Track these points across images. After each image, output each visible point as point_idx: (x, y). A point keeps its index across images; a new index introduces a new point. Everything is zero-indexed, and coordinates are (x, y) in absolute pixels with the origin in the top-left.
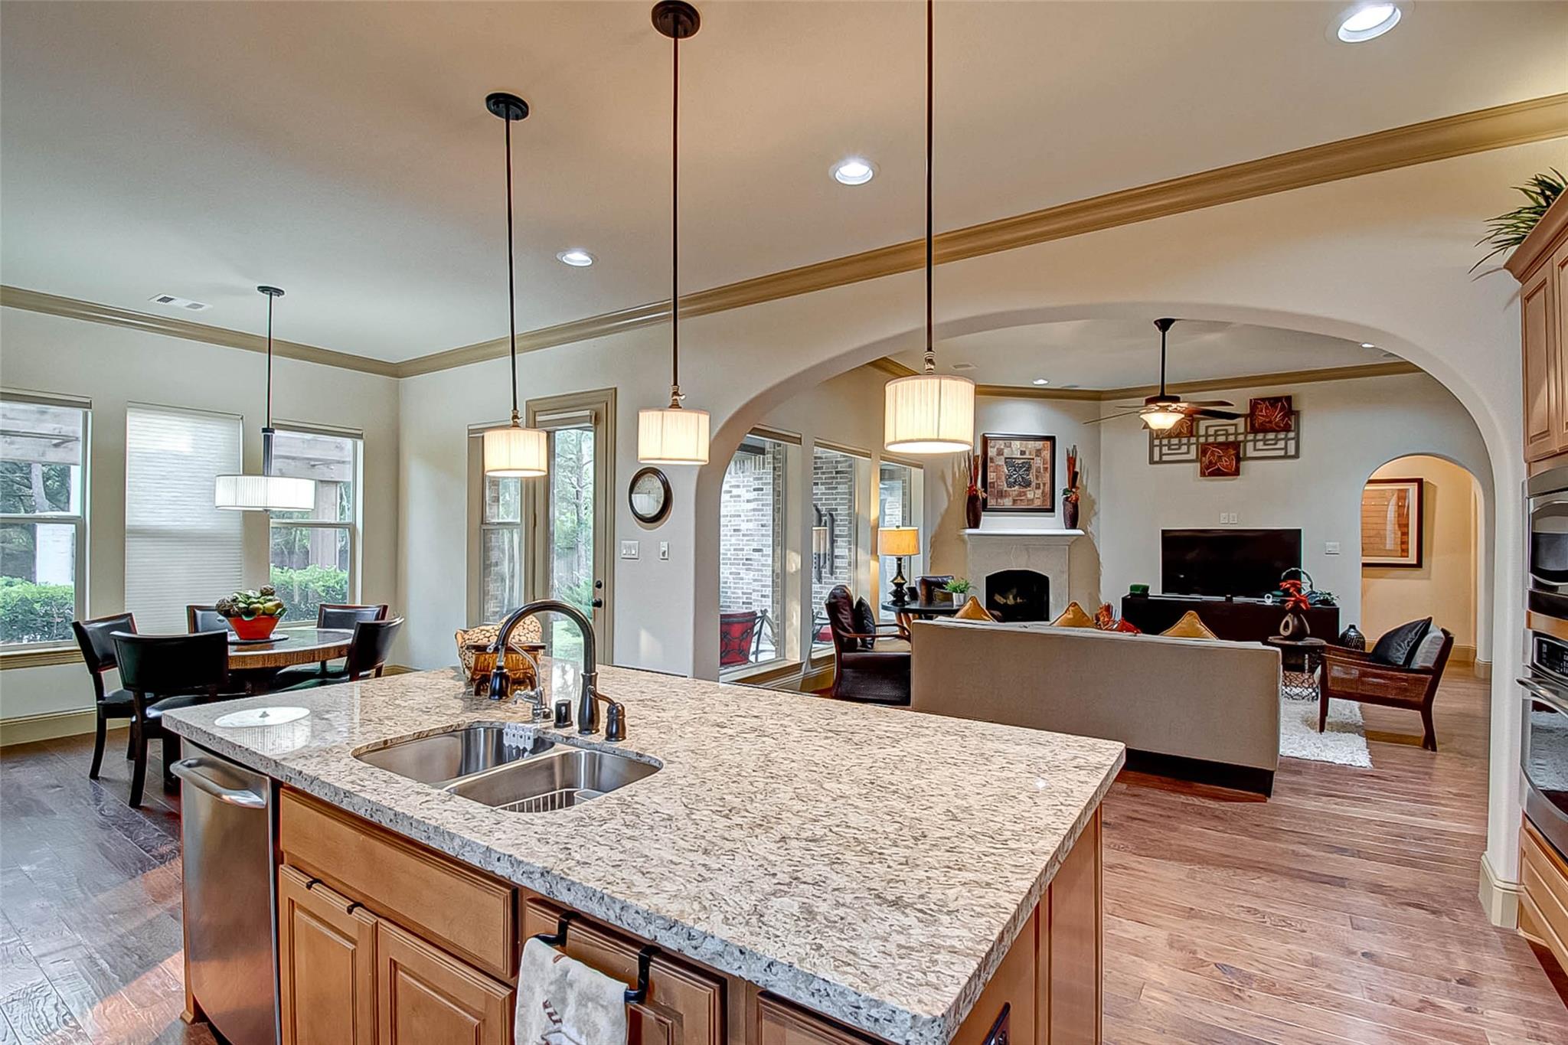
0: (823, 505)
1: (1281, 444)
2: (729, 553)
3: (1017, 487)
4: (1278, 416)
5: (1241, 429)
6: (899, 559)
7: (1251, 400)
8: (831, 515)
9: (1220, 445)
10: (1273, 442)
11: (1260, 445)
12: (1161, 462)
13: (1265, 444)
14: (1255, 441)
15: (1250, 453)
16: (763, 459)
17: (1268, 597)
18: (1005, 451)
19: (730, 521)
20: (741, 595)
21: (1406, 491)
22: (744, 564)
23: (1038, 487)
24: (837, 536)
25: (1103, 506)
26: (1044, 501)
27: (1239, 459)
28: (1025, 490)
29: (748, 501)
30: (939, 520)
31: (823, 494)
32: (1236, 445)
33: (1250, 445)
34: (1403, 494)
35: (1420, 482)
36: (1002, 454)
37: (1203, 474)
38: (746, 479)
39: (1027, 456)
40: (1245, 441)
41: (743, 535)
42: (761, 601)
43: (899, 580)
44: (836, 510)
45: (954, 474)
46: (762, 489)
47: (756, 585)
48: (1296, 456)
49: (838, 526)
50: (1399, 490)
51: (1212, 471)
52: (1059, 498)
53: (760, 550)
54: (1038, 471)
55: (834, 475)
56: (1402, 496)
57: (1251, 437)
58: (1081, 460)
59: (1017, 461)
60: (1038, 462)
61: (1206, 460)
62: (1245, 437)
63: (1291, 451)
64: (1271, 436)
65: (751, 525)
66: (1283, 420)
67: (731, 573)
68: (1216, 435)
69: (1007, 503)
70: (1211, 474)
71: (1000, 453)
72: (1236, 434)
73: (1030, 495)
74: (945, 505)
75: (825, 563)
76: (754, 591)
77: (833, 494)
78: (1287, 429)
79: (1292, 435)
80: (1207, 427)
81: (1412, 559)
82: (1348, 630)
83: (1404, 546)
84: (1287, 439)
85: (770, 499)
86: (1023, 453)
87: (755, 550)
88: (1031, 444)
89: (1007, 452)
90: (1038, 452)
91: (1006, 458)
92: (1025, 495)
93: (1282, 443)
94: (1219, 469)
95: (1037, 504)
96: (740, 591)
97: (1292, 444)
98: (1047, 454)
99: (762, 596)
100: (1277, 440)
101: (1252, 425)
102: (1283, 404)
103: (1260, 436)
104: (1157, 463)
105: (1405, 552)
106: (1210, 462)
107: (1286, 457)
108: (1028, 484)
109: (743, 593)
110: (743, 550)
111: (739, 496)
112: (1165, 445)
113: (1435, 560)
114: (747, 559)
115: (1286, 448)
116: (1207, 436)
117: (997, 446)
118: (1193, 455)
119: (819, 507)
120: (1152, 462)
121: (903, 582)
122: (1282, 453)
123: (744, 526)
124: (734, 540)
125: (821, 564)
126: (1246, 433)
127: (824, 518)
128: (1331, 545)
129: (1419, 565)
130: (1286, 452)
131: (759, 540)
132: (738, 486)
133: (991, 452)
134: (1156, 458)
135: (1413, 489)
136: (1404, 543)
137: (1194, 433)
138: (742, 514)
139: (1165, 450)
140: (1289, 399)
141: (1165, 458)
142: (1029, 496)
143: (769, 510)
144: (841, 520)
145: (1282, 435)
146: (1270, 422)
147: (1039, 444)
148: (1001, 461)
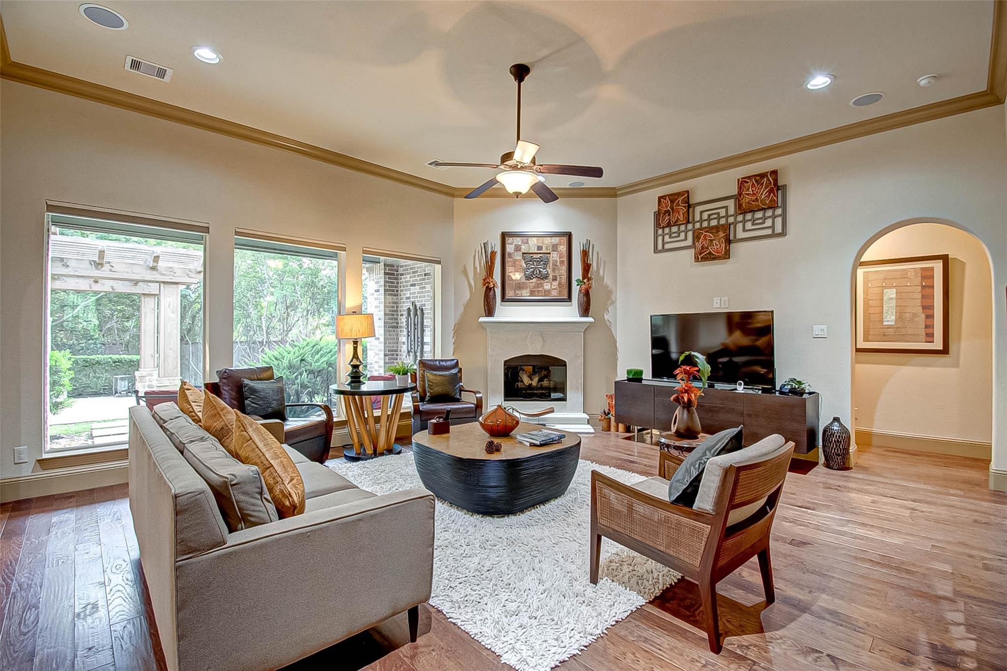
1: (769, 223)
3: (534, 280)
4: (763, 193)
5: (731, 211)
6: (355, 343)
7: (738, 180)
9: (710, 229)
10: (760, 221)
11: (749, 225)
12: (664, 250)
13: (753, 224)
14: (744, 222)
15: (741, 234)
17: (740, 384)
18: (523, 247)
21: (932, 269)
23: (555, 279)
25: (619, 296)
26: (560, 292)
27: (729, 241)
28: (542, 281)
30: (461, 309)
32: (726, 228)
33: (740, 226)
34: (928, 273)
35: (945, 259)
36: (520, 250)
37: (697, 259)
39: (544, 251)
40: (735, 223)
43: (355, 362)
45: (475, 268)
48: (783, 234)
50: (923, 269)
51: (705, 256)
52: (576, 289)
54: (555, 265)
56: (928, 275)
57: (740, 218)
58: (598, 253)
59: (535, 256)
60: (554, 256)
61: (699, 245)
62: (735, 219)
63: (778, 229)
64: (759, 215)
66: (768, 196)
68: (709, 219)
69: (525, 294)
70: (705, 259)
71: (518, 248)
72: (727, 216)
73: (547, 286)
74: (467, 296)
78: (773, 207)
79: (779, 211)
80: (702, 212)
81: (938, 345)
82: (831, 424)
83: (929, 331)
84: (774, 217)
86: (539, 248)
88: (548, 241)
89: (524, 248)
90: (555, 247)
91: (523, 253)
92: (542, 286)
93: (770, 221)
94: (710, 253)
95: (554, 294)
97: (779, 221)
98: (563, 248)
100: (765, 218)
101: (740, 206)
102: (768, 180)
103: (749, 216)
104: (660, 252)
105: (930, 337)
106: (703, 248)
107: (774, 235)
108: (546, 277)
112: (667, 234)
113: (963, 346)
115: (773, 227)
116: (701, 221)
117: (515, 243)
118: (689, 242)
120: (656, 251)
121: (359, 363)
122: (769, 232)
126: (735, 215)
128: (818, 330)
129: (945, 351)
130: (773, 231)
133: (510, 248)
134: (660, 247)
135: (938, 266)
136: (929, 326)
137: (691, 220)
139: (667, 239)
140: (774, 173)
141: (667, 246)
142: (545, 287)
145: (769, 213)
146: (757, 200)
147: (555, 240)
148: (518, 256)
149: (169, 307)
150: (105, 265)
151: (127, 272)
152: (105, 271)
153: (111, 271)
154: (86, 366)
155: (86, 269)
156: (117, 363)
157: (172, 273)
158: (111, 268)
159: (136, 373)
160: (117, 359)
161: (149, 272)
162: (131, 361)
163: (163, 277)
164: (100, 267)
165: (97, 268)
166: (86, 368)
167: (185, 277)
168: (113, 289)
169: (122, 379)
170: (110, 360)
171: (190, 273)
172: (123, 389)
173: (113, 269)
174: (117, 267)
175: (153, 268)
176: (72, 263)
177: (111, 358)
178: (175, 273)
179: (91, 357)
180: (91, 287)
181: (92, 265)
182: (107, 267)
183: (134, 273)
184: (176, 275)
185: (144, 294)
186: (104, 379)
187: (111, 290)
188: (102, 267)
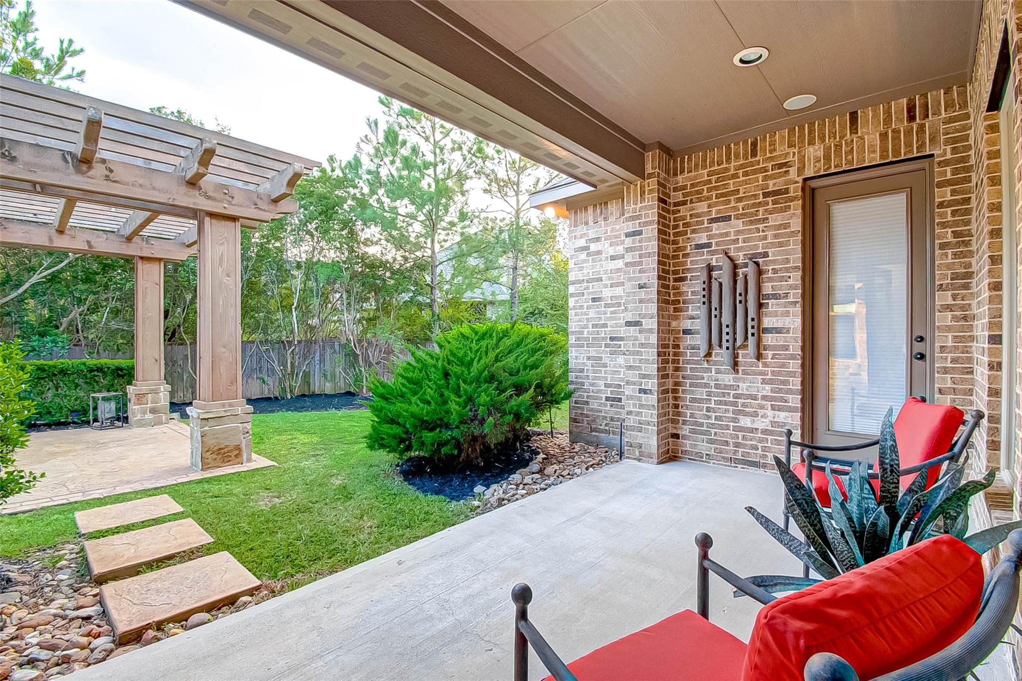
0: (739, 249)
2: (586, 331)
8: (757, 264)
16: (642, 187)
19: (587, 288)
20: (603, 388)
22: (606, 346)
24: (768, 297)
29: (613, 258)
31: (738, 232)
38: (609, 229)
41: (607, 306)
42: (640, 399)
44: (766, 255)
46: (640, 233)
47: (633, 376)
49: (770, 280)
53: (637, 324)
55: (761, 199)
65: (619, 291)
67: (588, 358)
75: (746, 338)
76: (628, 383)
77: (758, 230)
85: (653, 246)
87: (629, 324)
96: (602, 383)
99: (641, 391)
109: (606, 385)
110: (605, 326)
111: (599, 253)
114: (612, 339)
119: (732, 254)
123: (607, 293)
124: (592, 314)
125: (739, 343)
127: (740, 271)
131: (636, 309)
132: (598, 239)
138: (604, 277)
143: (652, 263)
144: (775, 271)
149: (221, 264)
150: (94, 164)
151: (141, 186)
152: (94, 180)
153: (107, 178)
154: (42, 378)
155: (54, 170)
156: (96, 373)
157: (227, 197)
158: (107, 173)
159: (130, 389)
160: (96, 365)
161: (184, 189)
162: (119, 369)
163: (209, 202)
164: (84, 167)
165: (78, 171)
166: (42, 382)
167: (248, 207)
168: (90, 246)
169: (105, 399)
170: (83, 367)
171: (259, 202)
172: (108, 416)
173: (111, 176)
174: (119, 173)
175: (193, 183)
176: (24, 154)
177: (84, 364)
178: (233, 198)
179: (51, 363)
180: (51, 240)
181: (66, 161)
182: (98, 170)
183: (154, 189)
184: (233, 203)
185: (142, 258)
186: (73, 398)
187: (87, 248)
188: (90, 168)
